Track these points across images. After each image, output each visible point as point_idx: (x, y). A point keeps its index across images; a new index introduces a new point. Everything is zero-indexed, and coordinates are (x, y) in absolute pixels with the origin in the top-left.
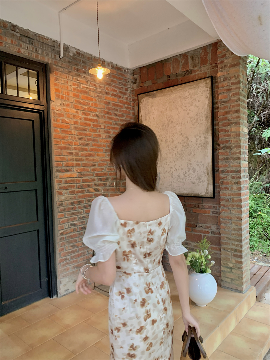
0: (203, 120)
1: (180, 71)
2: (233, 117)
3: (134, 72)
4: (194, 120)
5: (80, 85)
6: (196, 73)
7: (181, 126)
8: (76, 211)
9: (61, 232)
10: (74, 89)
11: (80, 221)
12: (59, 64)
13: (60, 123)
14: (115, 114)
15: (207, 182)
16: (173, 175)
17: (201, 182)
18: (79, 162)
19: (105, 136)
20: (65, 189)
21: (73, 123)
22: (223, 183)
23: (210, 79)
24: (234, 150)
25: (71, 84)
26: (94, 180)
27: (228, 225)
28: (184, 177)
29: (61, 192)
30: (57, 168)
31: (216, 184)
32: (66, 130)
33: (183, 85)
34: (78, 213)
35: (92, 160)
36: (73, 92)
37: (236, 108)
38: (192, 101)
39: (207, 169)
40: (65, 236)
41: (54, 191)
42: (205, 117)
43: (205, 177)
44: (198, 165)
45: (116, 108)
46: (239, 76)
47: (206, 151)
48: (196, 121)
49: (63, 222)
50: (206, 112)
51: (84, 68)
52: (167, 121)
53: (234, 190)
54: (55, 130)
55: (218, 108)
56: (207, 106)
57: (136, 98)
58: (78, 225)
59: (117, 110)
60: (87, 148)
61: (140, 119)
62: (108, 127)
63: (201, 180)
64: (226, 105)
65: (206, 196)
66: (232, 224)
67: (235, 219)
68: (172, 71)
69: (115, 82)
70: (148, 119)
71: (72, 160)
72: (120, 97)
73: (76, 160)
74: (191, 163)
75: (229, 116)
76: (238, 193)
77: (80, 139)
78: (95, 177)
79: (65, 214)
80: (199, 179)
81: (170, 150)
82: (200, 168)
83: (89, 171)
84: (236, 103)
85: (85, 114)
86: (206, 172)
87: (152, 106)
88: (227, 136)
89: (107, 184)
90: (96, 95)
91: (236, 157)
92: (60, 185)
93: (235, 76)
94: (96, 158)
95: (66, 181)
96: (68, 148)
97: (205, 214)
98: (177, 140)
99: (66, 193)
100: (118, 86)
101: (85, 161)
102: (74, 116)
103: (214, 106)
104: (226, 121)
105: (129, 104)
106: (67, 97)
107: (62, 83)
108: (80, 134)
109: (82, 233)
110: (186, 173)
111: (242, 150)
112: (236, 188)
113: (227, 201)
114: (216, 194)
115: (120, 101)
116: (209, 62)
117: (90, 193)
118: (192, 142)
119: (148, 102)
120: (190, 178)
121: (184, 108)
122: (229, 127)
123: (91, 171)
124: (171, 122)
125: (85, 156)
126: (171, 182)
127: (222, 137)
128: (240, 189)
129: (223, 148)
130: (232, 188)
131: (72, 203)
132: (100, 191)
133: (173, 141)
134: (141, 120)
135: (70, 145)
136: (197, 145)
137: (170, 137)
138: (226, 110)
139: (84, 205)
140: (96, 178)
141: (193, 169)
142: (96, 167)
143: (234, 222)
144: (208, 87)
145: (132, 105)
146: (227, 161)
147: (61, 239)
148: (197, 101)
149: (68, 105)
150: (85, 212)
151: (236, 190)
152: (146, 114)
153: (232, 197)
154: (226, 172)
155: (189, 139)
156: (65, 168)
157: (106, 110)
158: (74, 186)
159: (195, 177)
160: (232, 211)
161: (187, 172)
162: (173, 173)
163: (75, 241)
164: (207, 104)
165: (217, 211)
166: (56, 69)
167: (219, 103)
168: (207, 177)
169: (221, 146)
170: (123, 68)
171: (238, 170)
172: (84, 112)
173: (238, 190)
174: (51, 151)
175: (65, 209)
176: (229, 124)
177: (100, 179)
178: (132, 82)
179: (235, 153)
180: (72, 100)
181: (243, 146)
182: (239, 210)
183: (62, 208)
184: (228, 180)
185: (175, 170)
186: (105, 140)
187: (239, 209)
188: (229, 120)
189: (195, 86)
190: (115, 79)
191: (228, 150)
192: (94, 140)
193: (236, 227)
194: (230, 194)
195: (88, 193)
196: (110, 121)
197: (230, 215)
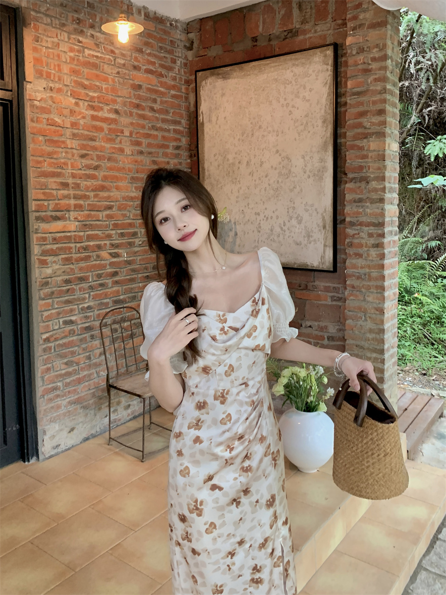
0: (317, 127)
1: (276, 30)
2: (373, 122)
3: (188, 27)
4: (302, 125)
5: (84, 52)
6: (308, 36)
7: (277, 136)
8: (74, 295)
9: (44, 336)
10: (72, 59)
11: (82, 315)
12: (43, 10)
13: (43, 126)
14: (152, 109)
15: (323, 243)
16: (260, 227)
17: (312, 243)
18: (81, 202)
19: (132, 151)
20: (53, 253)
21: (69, 126)
22: (351, 244)
23: (331, 48)
24: (374, 184)
25: (66, 49)
26: (109, 237)
27: (359, 323)
28: (281, 232)
29: (46, 260)
30: (37, 214)
31: (338, 247)
32: (56, 139)
33: (282, 58)
34: (79, 299)
35: (105, 197)
36: (69, 66)
37: (379, 107)
38: (297, 89)
39: (323, 218)
40: (52, 345)
41: (32, 259)
42: (322, 120)
43: (320, 233)
44: (307, 211)
45: (154, 97)
46: (385, 46)
47: (323, 184)
48: (305, 127)
49: (49, 318)
50: (323, 111)
51: (92, 19)
52: (252, 125)
53: (371, 258)
54: (33, 140)
55: (346, 103)
56: (326, 100)
57: (193, 77)
58: (79, 322)
59: (155, 101)
60: (97, 174)
61: (200, 118)
62: (137, 133)
63: (311, 239)
64: (361, 99)
65: (321, 268)
66: (366, 320)
67: (373, 311)
68: (260, 29)
69: (152, 47)
70: (214, 119)
71: (67, 197)
72: (161, 75)
73: (76, 197)
74: (295, 206)
75: (365, 121)
76: (379, 265)
77: (83, 156)
78: (112, 230)
79: (53, 302)
80: (309, 236)
81: (255, 181)
82: (311, 215)
83: (101, 219)
84: (379, 96)
85: (93, 108)
86: (321, 224)
87: (223, 95)
88: (362, 159)
89: (134, 243)
90: (116, 72)
91: (376, 197)
92: (43, 247)
93: (377, 46)
94: (115, 194)
95: (54, 239)
96: (58, 175)
97: (318, 302)
98: (269, 161)
99: (54, 262)
100: (157, 53)
101: (92, 199)
102: (72, 112)
103: (339, 100)
104: (360, 130)
105: (179, 90)
106: (57, 74)
107: (47, 48)
108: (83, 147)
109: (86, 337)
110: (284, 226)
111: (387, 185)
112: (376, 254)
113: (359, 278)
114: (338, 265)
115: (163, 84)
116: (330, 17)
117: (103, 262)
118: (296, 166)
119: (214, 87)
120: (292, 234)
121: (282, 101)
122: (365, 140)
123: (104, 219)
124: (258, 127)
125: (93, 190)
126: (256, 242)
127: (351, 159)
128: (382, 257)
129: (354, 181)
130: (368, 255)
131: (67, 282)
132: (121, 256)
133: (262, 163)
134: (201, 121)
135: (62, 168)
136: (305, 173)
137: (255, 156)
138: (361, 109)
139: (90, 284)
140: (114, 232)
141: (297, 218)
142: (114, 211)
143: (370, 317)
144: (328, 64)
145: (183, 90)
146: (360, 204)
147: (45, 350)
148: (308, 89)
149: (59, 90)
150: (91, 297)
151: (375, 257)
152: (210, 110)
153: (367, 270)
154: (358, 225)
155: (291, 161)
156: (54, 214)
157: (134, 101)
158: (71, 248)
159: (301, 232)
160: (368, 296)
161: (286, 222)
162: (261, 225)
163: (73, 353)
164: (326, 95)
165: (340, 296)
166: (36, 19)
167: (348, 94)
168: (324, 232)
169: (350, 175)
170: (168, 19)
171: (380, 221)
172: (90, 103)
173: (378, 259)
174: (26, 180)
175: (53, 293)
176: (366, 136)
177: (122, 235)
178: (185, 46)
179: (375, 190)
180: (67, 80)
181: (390, 177)
182: (379, 295)
183: (47, 290)
184: (361, 240)
185: (265, 219)
186: (131, 159)
187: (380, 293)
188: (365, 128)
189: (303, 61)
190: (151, 41)
191: (363, 184)
192: (109, 159)
193: (373, 326)
194: (365, 265)
195: (98, 262)
196: (141, 122)
197: (363, 304)
